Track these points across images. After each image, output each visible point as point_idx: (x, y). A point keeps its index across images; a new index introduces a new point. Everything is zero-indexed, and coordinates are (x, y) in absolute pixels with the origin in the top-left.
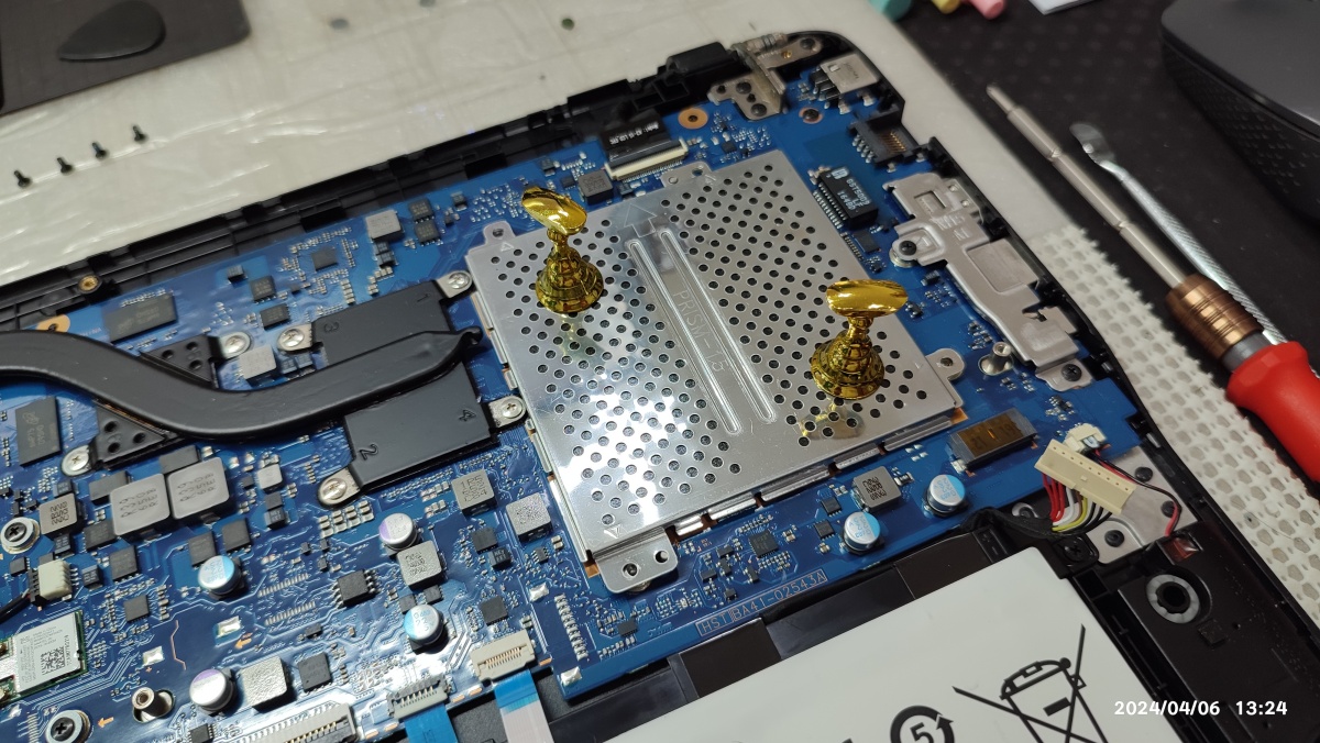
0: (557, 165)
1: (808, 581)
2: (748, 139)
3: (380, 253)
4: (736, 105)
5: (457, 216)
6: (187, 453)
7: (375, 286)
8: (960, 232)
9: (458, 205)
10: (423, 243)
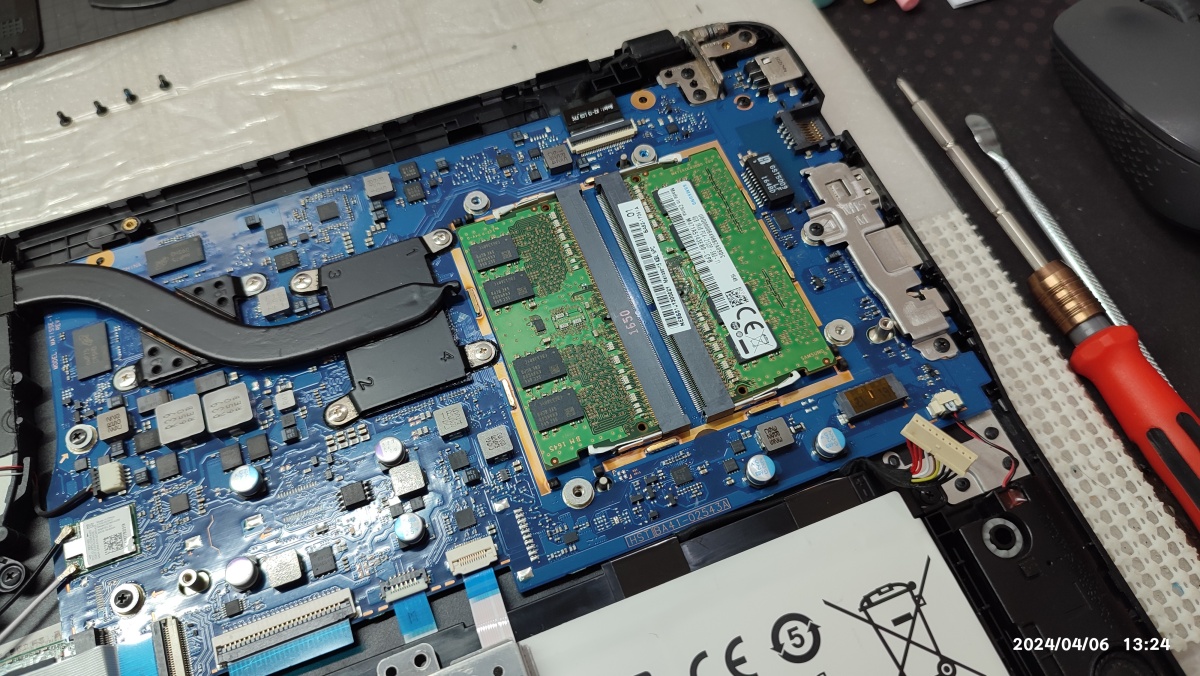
0: (526, 137)
1: (715, 507)
2: (688, 121)
3: (375, 210)
4: (680, 88)
5: (440, 180)
6: (216, 378)
7: (371, 239)
8: (861, 218)
9: (440, 170)
10: (412, 202)
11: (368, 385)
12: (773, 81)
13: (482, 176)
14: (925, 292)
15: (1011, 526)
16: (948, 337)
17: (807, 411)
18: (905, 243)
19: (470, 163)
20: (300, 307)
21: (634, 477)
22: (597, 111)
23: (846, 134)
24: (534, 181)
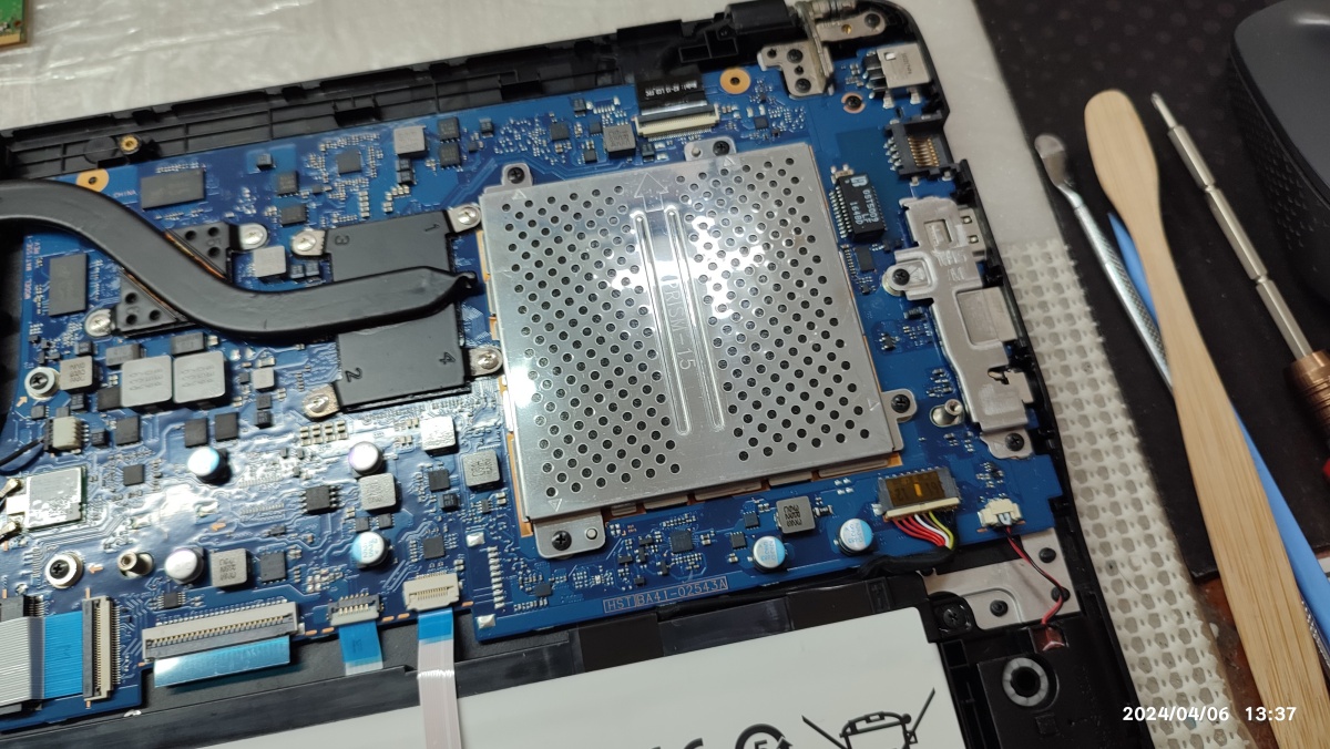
0: (589, 106)
1: (710, 584)
2: (783, 116)
3: (401, 171)
4: (782, 73)
5: (481, 144)
6: (193, 340)
7: (390, 204)
8: (956, 271)
10: (444, 167)
11: (356, 377)
12: (891, 83)
13: (530, 147)
14: (1010, 375)
15: (1039, 670)
16: (1024, 434)
17: (840, 492)
18: (1002, 311)
19: (518, 128)
20: (298, 272)
21: (629, 535)
22: (676, 88)
23: (964, 163)
24: (588, 162)
